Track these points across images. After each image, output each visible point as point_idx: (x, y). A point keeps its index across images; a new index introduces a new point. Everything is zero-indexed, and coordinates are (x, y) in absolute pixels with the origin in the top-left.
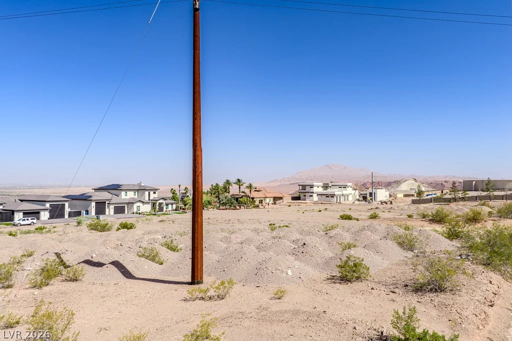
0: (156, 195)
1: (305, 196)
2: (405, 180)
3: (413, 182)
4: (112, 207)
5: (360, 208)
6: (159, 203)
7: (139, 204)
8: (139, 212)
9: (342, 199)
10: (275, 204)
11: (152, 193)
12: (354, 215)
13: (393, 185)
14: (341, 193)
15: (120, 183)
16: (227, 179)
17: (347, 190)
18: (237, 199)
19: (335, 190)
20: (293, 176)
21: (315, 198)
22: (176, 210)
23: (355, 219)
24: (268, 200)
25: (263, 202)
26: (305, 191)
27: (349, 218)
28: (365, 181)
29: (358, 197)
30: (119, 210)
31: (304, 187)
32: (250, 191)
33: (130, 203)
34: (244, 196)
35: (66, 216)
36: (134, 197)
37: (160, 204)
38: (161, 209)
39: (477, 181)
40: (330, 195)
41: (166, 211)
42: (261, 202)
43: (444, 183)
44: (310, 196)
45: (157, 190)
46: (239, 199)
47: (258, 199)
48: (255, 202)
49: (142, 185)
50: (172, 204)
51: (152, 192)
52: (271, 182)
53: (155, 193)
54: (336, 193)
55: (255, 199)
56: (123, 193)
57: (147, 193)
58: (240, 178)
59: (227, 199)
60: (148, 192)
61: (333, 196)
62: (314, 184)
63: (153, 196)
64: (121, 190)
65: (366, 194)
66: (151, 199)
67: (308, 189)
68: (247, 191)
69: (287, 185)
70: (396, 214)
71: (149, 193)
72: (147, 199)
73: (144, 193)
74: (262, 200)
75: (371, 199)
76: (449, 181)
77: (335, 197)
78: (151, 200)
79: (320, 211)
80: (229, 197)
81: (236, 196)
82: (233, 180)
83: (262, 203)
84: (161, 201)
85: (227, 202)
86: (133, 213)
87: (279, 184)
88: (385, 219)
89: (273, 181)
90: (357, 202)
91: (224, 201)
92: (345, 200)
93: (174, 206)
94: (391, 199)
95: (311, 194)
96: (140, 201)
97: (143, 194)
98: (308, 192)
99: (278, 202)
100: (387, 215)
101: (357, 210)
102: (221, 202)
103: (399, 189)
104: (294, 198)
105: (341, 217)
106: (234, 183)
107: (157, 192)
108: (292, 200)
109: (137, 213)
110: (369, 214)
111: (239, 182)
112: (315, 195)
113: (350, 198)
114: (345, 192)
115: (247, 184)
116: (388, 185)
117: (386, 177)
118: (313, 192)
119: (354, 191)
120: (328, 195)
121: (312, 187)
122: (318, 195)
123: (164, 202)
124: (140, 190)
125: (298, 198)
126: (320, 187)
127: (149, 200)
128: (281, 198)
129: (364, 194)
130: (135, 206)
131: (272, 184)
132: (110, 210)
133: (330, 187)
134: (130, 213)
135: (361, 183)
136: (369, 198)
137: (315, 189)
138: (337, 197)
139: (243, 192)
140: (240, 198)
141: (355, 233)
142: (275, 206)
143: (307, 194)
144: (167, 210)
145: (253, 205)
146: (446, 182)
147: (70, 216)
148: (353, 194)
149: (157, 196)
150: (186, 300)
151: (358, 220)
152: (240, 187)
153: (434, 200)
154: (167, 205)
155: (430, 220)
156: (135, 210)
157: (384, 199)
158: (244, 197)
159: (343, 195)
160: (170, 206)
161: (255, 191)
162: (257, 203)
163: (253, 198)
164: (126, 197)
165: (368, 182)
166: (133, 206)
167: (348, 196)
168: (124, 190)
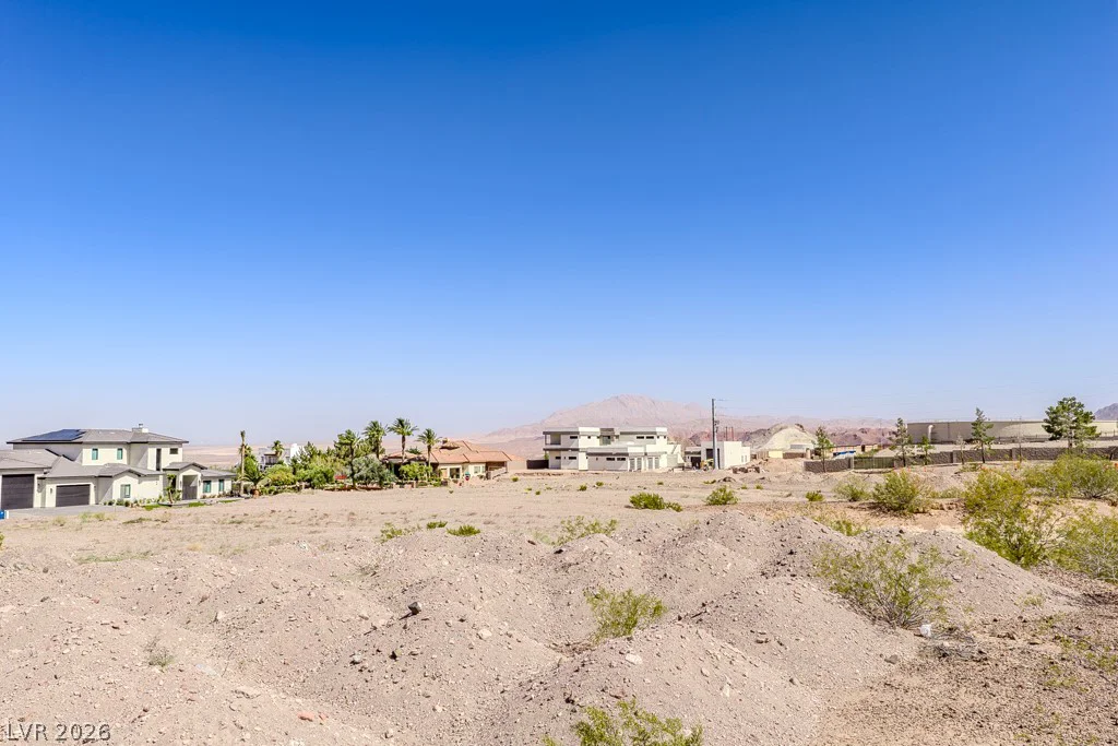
0: (178, 458)
1: (559, 458)
2: (778, 427)
3: (796, 431)
4: (52, 487)
5: (683, 481)
6: (184, 477)
7: (127, 479)
8: (125, 500)
9: (645, 463)
10: (487, 477)
11: (165, 451)
12: (667, 496)
13: (755, 438)
14: (640, 450)
15: (82, 427)
16: (374, 420)
17: (655, 444)
18: (396, 469)
19: (629, 443)
20: (543, 421)
21: (583, 462)
22: (232, 494)
23: (669, 506)
24: (471, 469)
25: (461, 474)
26: (559, 447)
27: (654, 503)
28: (697, 431)
29: (681, 461)
30: (72, 495)
31: (556, 437)
32: (429, 448)
33: (104, 478)
34: (414, 459)
36: (120, 461)
37: (187, 480)
38: (189, 492)
39: (935, 425)
40: (617, 454)
41: (204, 497)
42: (455, 473)
43: (859, 434)
44: (570, 458)
45: (180, 443)
46: (403, 467)
47: (449, 467)
48: (440, 474)
49: (145, 431)
50: (221, 481)
51: (169, 450)
52: (494, 434)
53: (174, 451)
54: (630, 451)
55: (440, 467)
56: (87, 453)
57: (152, 452)
58: (402, 418)
59: (371, 466)
60: (155, 450)
61: (622, 457)
62: (581, 429)
63: (168, 459)
64: (81, 443)
65: (700, 453)
66: (163, 466)
67: (565, 442)
68: (422, 447)
70: (778, 493)
71: (159, 451)
72: (152, 466)
73: (145, 451)
74: (458, 470)
75: (711, 464)
76: (869, 429)
77: (628, 459)
78: (164, 470)
79: (583, 489)
80: (377, 462)
81: (395, 461)
82: (387, 422)
83: (458, 476)
84: (191, 472)
85: (370, 474)
86: (110, 504)
88: (750, 505)
90: (677, 471)
91: (363, 473)
92: (650, 466)
93: (228, 485)
94: (755, 462)
95: (573, 454)
96: (130, 471)
97: (142, 455)
98: (566, 450)
99: (493, 473)
100: (754, 496)
101: (677, 485)
102: (355, 476)
103: (770, 444)
104: (533, 465)
105: (632, 502)
106: (391, 429)
107: (180, 450)
108: (529, 467)
109: (119, 503)
110: (708, 493)
111: (403, 426)
112: (582, 457)
113: (664, 462)
114: (651, 448)
115: (422, 431)
116: (746, 437)
117: (740, 422)
118: (577, 450)
119: (672, 446)
120: (611, 454)
121: (574, 436)
122: (589, 454)
123: (199, 475)
124: (135, 443)
125: (543, 464)
126: (594, 438)
127: (158, 469)
128: (502, 464)
129: (695, 453)
130: (117, 484)
131: (497, 439)
132: (44, 497)
133: (617, 437)
134: (102, 503)
135: (687, 434)
136: (705, 460)
137: (582, 443)
138: (632, 460)
139: (412, 452)
140: (405, 464)
141: (661, 551)
142: (487, 481)
143: (563, 454)
144: (208, 495)
145: (434, 482)
146: (863, 431)
148: (669, 453)
149: (181, 460)
151: (678, 510)
152: (404, 438)
153: (855, 463)
154: (207, 482)
155: (873, 507)
156: (116, 495)
157: (739, 463)
158: (413, 462)
159: (646, 454)
160: (215, 485)
161: (443, 448)
162: (446, 475)
163: (435, 465)
164: (94, 463)
165: (702, 433)
166: (109, 486)
167: (658, 457)
168: (89, 444)
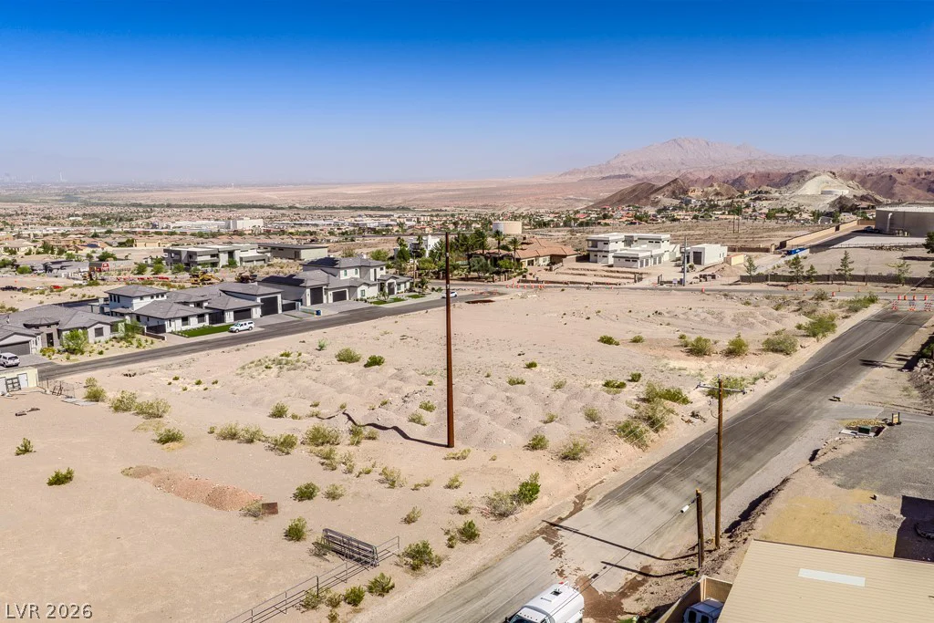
0: (384, 273)
1: (596, 256)
2: (813, 174)
3: (828, 177)
4: (330, 293)
7: (363, 287)
8: (364, 298)
9: (651, 264)
10: (550, 270)
11: (378, 269)
14: (649, 253)
17: (660, 247)
18: (495, 262)
19: (643, 246)
21: (611, 259)
22: (410, 290)
23: (615, 342)
24: (540, 260)
25: (535, 263)
26: (596, 249)
27: (609, 341)
28: (744, 171)
30: (339, 296)
31: (595, 243)
32: (515, 248)
33: (353, 288)
35: (280, 311)
36: (356, 277)
37: (390, 284)
38: (391, 292)
39: (895, 213)
40: (633, 257)
41: (399, 294)
44: (603, 256)
45: (384, 265)
46: (499, 262)
47: (527, 260)
48: (522, 265)
50: (405, 283)
52: (566, 174)
53: (382, 269)
54: (641, 255)
55: (522, 261)
56: (342, 272)
57: (372, 271)
61: (636, 259)
62: (610, 238)
63: (380, 274)
64: (339, 267)
66: (377, 277)
67: (600, 246)
69: (596, 179)
71: (375, 270)
72: (372, 279)
73: (368, 271)
74: (533, 261)
77: (639, 261)
78: (378, 280)
80: (484, 260)
81: (494, 255)
83: (533, 265)
84: (391, 281)
86: (358, 301)
87: (582, 177)
89: (570, 173)
92: (655, 264)
93: (408, 285)
95: (605, 254)
96: (364, 283)
97: (367, 273)
98: (601, 251)
99: (554, 267)
102: (472, 269)
103: (800, 192)
104: (580, 259)
107: (384, 268)
108: (577, 261)
109: (361, 300)
112: (610, 255)
113: (666, 259)
114: (657, 250)
118: (608, 252)
119: (674, 246)
120: (628, 257)
121: (606, 242)
122: (615, 257)
123: (395, 281)
124: (363, 266)
125: (586, 259)
126: (619, 243)
127: (375, 280)
130: (359, 290)
131: (568, 179)
132: (328, 298)
133: (635, 241)
134: (352, 299)
137: (611, 246)
138: (642, 262)
139: (505, 247)
140: (500, 259)
143: (599, 254)
144: (400, 292)
147: (283, 310)
148: (671, 250)
150: (445, 459)
152: (499, 243)
153: (771, 278)
154: (399, 284)
156: (359, 296)
158: (505, 258)
159: (652, 256)
160: (403, 286)
161: (523, 243)
163: (518, 260)
164: (346, 278)
165: (748, 174)
166: (356, 290)
167: (660, 256)
168: (343, 269)
